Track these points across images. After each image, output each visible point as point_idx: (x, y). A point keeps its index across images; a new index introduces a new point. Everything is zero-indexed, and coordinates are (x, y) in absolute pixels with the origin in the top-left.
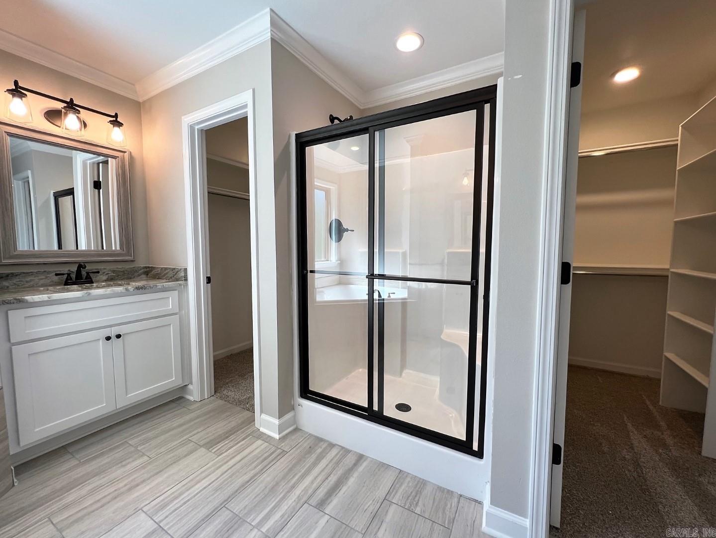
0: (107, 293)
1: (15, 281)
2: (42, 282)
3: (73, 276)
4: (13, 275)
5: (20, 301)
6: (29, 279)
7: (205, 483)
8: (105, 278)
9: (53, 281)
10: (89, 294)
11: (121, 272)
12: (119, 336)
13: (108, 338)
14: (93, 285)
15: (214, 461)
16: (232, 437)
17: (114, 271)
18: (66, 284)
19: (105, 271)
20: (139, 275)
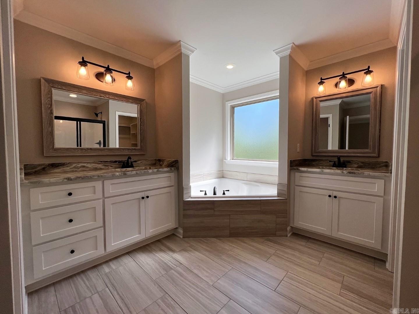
0: (331, 172)
1: (317, 162)
2: (326, 164)
3: (337, 163)
4: (317, 160)
5: (298, 169)
6: (321, 162)
7: (312, 292)
8: (356, 166)
9: (330, 165)
10: (323, 171)
11: (368, 163)
12: (335, 197)
13: (330, 196)
14: (343, 169)
15: (333, 293)
16: (366, 300)
17: (362, 163)
18: (333, 166)
19: (357, 162)
20: (380, 167)
